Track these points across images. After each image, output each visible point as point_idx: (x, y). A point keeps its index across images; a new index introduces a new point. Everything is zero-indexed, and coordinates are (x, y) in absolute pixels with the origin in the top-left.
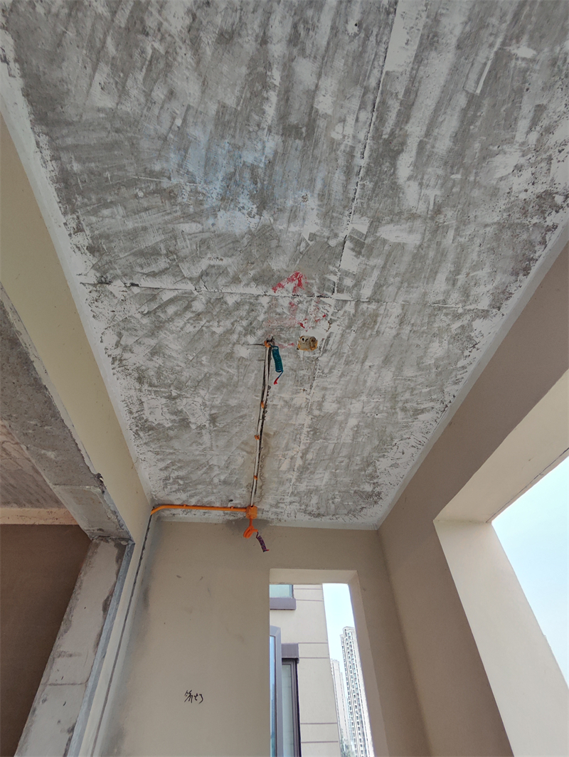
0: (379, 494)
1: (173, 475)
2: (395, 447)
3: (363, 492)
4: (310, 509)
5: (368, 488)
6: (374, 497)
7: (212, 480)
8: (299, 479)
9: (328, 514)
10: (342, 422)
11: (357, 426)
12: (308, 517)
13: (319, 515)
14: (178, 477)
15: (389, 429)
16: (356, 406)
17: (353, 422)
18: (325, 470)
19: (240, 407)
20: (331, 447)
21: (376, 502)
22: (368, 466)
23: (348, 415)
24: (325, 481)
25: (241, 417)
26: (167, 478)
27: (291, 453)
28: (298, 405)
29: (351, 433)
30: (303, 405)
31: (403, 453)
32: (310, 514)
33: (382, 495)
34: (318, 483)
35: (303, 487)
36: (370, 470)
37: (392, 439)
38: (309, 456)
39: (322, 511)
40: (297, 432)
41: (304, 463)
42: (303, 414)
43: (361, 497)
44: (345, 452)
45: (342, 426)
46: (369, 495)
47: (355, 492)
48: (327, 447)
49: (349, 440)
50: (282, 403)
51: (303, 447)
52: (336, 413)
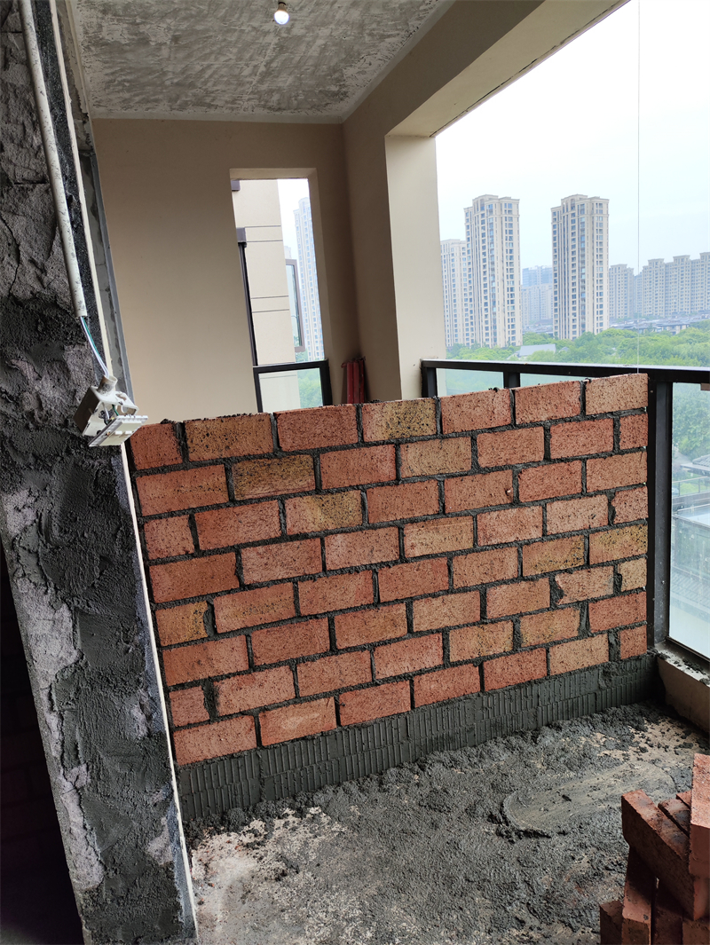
0: (345, 94)
1: (119, 79)
2: (362, 61)
3: (329, 92)
4: (270, 104)
5: (334, 89)
6: (341, 95)
7: (164, 82)
8: (261, 81)
9: (289, 109)
10: (308, 43)
11: (325, 45)
12: (266, 111)
13: (279, 109)
14: (124, 81)
15: (356, 48)
16: (325, 32)
17: (320, 42)
18: (290, 74)
19: (207, 30)
20: (297, 59)
21: (342, 99)
22: (335, 72)
23: (317, 37)
24: (288, 83)
25: (207, 37)
26: (111, 81)
27: (254, 63)
28: (266, 30)
29: (318, 50)
30: (272, 30)
31: (370, 64)
32: (270, 108)
33: (349, 94)
34: (281, 84)
35: (264, 87)
36: (337, 75)
37: (359, 54)
38: (274, 65)
39: (283, 106)
40: (264, 48)
41: (268, 70)
42: (271, 36)
43: (327, 95)
44: (311, 62)
45: (309, 45)
46: (335, 94)
47: (320, 91)
48: (293, 58)
49: (316, 54)
50: (250, 28)
51: (267, 58)
52: (304, 36)
